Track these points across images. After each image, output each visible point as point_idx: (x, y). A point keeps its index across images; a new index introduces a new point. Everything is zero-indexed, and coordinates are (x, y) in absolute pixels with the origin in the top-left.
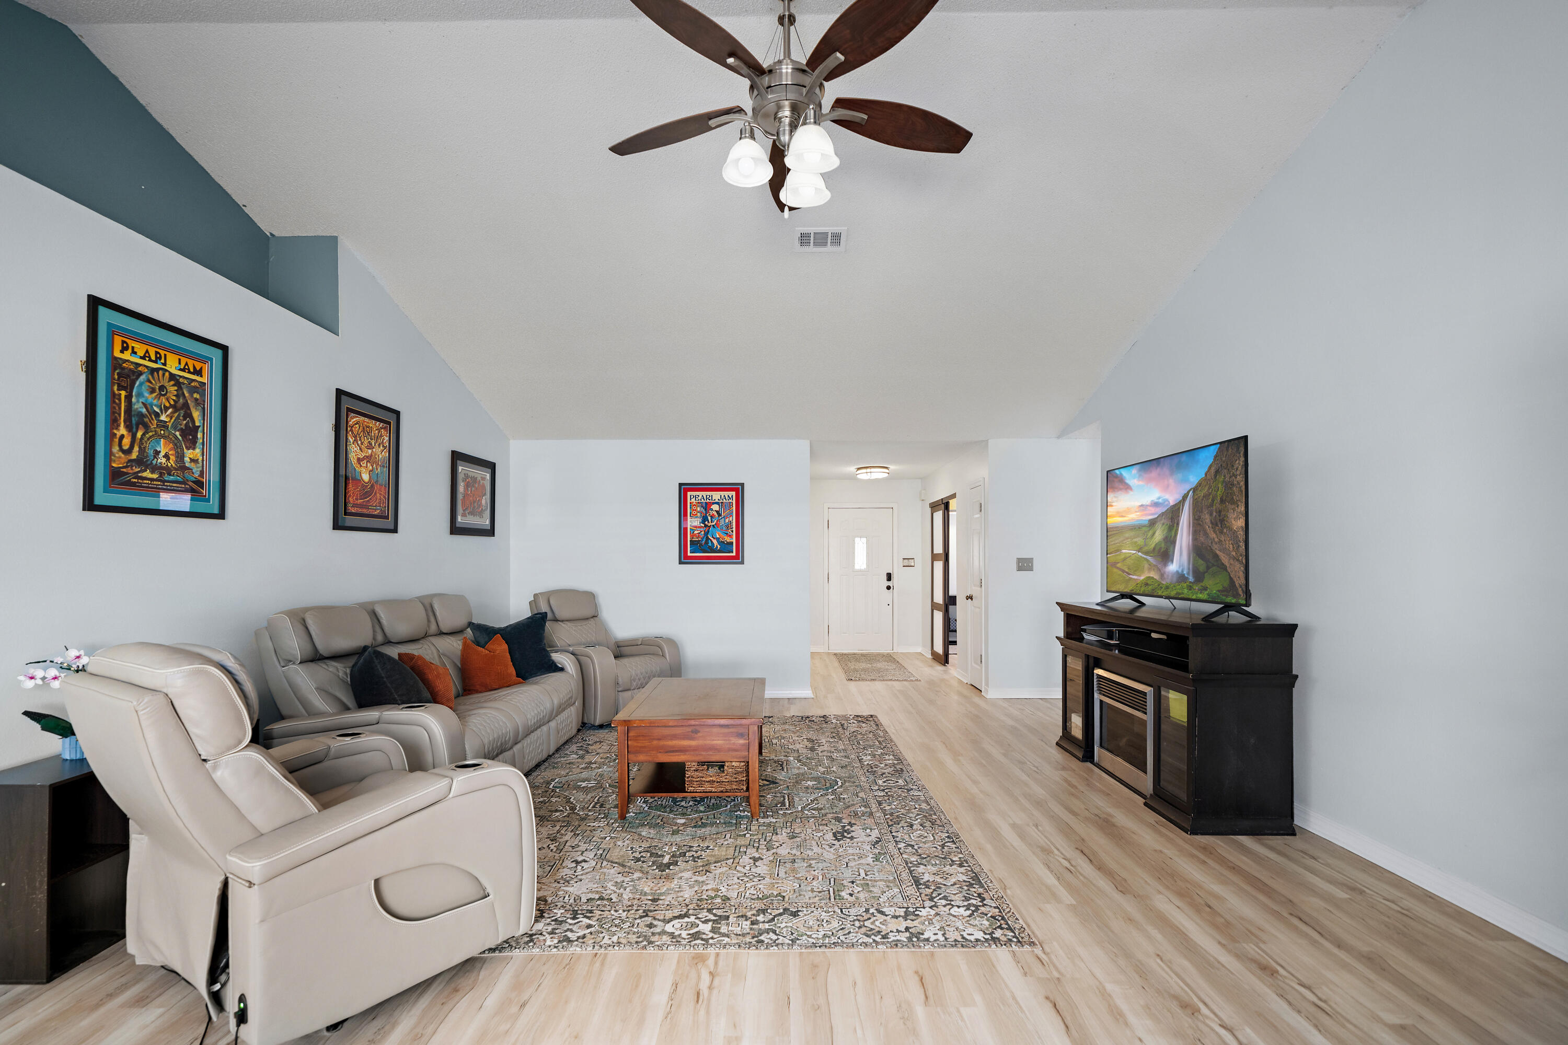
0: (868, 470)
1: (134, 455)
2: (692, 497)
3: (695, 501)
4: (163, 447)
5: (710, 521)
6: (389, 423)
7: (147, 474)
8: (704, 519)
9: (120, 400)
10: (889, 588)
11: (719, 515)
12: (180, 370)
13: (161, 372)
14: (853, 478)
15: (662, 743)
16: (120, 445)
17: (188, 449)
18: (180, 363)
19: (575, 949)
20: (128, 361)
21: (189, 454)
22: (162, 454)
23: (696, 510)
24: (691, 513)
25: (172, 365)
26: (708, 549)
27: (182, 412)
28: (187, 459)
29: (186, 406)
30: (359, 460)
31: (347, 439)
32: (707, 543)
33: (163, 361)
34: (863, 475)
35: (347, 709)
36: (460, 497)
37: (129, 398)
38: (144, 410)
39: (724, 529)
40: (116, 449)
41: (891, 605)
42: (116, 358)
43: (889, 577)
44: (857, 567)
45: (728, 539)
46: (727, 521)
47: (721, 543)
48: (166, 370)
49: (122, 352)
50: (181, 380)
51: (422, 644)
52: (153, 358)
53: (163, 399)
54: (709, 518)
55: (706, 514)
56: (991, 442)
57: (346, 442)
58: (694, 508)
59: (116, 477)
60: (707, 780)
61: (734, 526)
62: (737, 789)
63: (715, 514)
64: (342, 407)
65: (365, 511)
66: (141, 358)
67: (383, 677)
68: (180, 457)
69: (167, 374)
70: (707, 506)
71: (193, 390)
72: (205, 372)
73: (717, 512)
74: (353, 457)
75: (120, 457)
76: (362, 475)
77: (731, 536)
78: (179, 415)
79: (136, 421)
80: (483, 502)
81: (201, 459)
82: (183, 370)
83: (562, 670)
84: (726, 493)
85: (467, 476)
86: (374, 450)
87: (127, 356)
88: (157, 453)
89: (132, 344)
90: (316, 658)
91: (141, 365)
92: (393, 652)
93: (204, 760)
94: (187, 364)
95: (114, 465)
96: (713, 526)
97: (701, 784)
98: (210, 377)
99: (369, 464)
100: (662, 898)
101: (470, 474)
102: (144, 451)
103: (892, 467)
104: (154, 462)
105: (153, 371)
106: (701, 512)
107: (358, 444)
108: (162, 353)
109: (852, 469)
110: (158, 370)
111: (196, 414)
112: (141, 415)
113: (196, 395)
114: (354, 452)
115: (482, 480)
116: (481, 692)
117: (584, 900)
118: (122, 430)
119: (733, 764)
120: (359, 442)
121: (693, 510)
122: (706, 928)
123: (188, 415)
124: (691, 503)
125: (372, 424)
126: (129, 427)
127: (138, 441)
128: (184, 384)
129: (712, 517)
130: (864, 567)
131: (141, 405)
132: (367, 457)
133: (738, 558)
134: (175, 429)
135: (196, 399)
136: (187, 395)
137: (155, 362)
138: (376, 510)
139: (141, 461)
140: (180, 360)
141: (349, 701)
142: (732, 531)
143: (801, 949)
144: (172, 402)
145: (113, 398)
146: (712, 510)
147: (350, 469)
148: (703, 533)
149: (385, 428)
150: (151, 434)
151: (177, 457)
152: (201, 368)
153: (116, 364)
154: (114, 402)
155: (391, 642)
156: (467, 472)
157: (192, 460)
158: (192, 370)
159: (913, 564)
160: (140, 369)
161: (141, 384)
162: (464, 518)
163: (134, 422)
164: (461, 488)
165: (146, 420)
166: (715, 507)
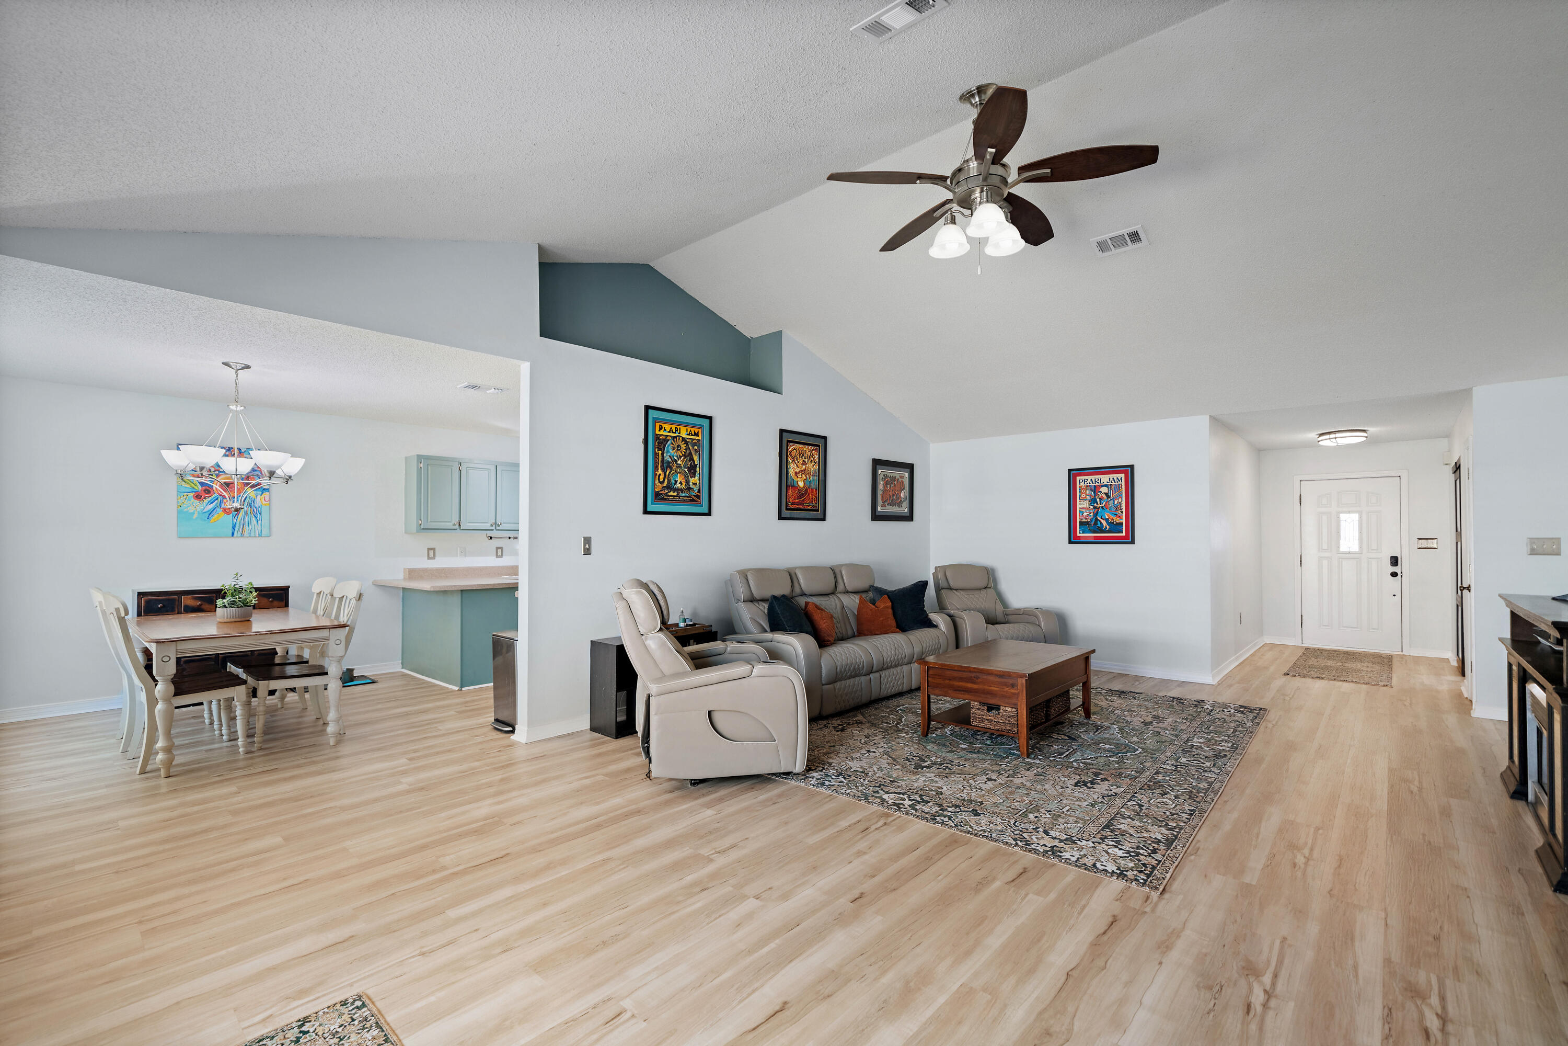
0: (1332, 436)
1: (665, 484)
2: (1081, 481)
3: (1084, 485)
4: (679, 478)
5: (1099, 503)
6: (819, 446)
7: (672, 493)
8: (1093, 501)
9: (659, 456)
10: (1394, 575)
11: (1108, 496)
12: (687, 435)
13: (678, 438)
14: (1314, 445)
15: (952, 683)
16: (659, 480)
17: (691, 478)
18: (687, 431)
19: (823, 790)
20: (662, 435)
21: (692, 480)
22: (679, 482)
23: (1085, 493)
24: (1080, 496)
25: (683, 434)
26: (1098, 530)
27: (689, 458)
28: (691, 484)
29: (690, 454)
30: (796, 473)
31: (787, 460)
32: (1096, 524)
33: (679, 432)
34: (1326, 442)
35: (766, 631)
36: (880, 493)
37: (663, 454)
38: (670, 460)
39: (1114, 510)
40: (657, 482)
41: (1398, 596)
42: (657, 435)
43: (1395, 561)
44: (1344, 548)
45: (1118, 520)
46: (1116, 502)
47: (1110, 524)
48: (680, 436)
49: (659, 431)
50: (688, 440)
51: (829, 597)
52: (674, 431)
53: (679, 452)
54: (1098, 500)
55: (1095, 496)
56: (1479, 392)
57: (787, 462)
58: (1083, 491)
59: (658, 497)
60: (987, 718)
61: (1124, 507)
62: (1010, 730)
63: (1104, 496)
64: (783, 440)
65: (801, 507)
66: (668, 432)
67: (779, 614)
68: (688, 483)
69: (681, 438)
70: (1096, 489)
71: (695, 444)
72: (700, 434)
73: (1106, 494)
74: (792, 472)
75: (659, 486)
76: (799, 483)
77: (1120, 517)
78: (687, 460)
79: (666, 466)
80: (902, 495)
81: (698, 483)
82: (689, 435)
83: (936, 626)
84: (1115, 476)
85: (886, 476)
86: (807, 465)
87: (662, 432)
88: (676, 481)
89: (664, 425)
90: (752, 600)
91: (668, 436)
92: (802, 601)
93: (642, 635)
94: (691, 431)
95: (656, 490)
96: (1102, 507)
97: (983, 720)
98: (703, 437)
99: (803, 476)
100: (899, 782)
101: (889, 475)
102: (670, 481)
103: (1372, 430)
104: (675, 487)
105: (674, 438)
106: (1090, 495)
107: (795, 463)
108: (678, 427)
109: (1313, 435)
110: (676, 437)
111: (696, 458)
112: (669, 462)
113: (696, 447)
114: (793, 468)
115: (900, 478)
116: (867, 635)
117: (852, 770)
118: (660, 472)
119: (1007, 709)
120: (796, 462)
121: (1082, 493)
122: (907, 803)
123: (692, 459)
124: (1080, 487)
125: (805, 448)
126: (663, 470)
127: (667, 476)
128: (689, 442)
129: (1101, 499)
130: (1355, 548)
131: (668, 457)
132: (802, 470)
133: (1130, 539)
134: (685, 467)
135: (696, 450)
136: (691, 448)
137: (675, 433)
138: (809, 506)
139: (669, 487)
140: (687, 429)
141: (767, 627)
142: (1122, 512)
143: (957, 831)
144: (683, 453)
145: (656, 455)
146: (1101, 492)
147: (790, 480)
148: (1092, 514)
149: (815, 450)
150: (673, 472)
151: (686, 483)
152: (698, 432)
153: (657, 437)
154: (656, 457)
155: (806, 595)
156: (885, 473)
157: (693, 484)
158: (693, 434)
159: (1435, 546)
160: (668, 438)
161: (668, 446)
162: (883, 508)
163: (665, 466)
164: (881, 485)
165: (671, 464)
166: (1104, 490)
